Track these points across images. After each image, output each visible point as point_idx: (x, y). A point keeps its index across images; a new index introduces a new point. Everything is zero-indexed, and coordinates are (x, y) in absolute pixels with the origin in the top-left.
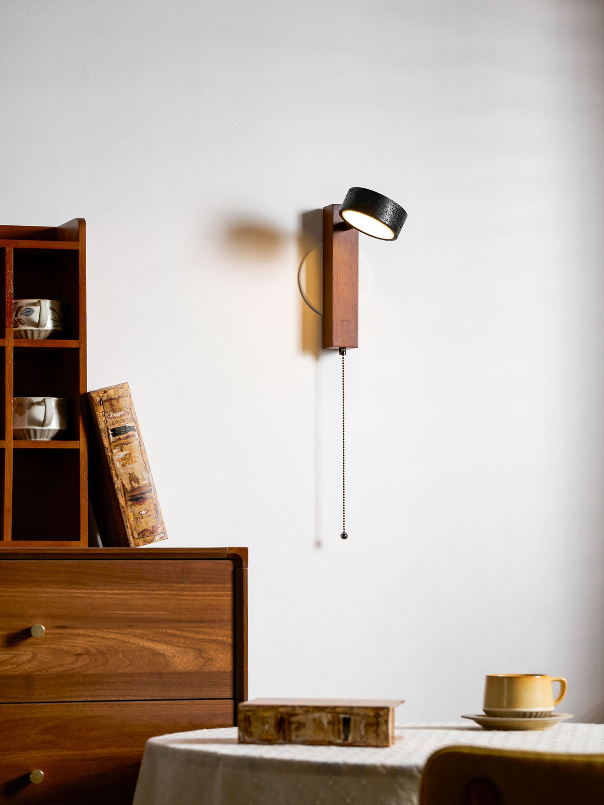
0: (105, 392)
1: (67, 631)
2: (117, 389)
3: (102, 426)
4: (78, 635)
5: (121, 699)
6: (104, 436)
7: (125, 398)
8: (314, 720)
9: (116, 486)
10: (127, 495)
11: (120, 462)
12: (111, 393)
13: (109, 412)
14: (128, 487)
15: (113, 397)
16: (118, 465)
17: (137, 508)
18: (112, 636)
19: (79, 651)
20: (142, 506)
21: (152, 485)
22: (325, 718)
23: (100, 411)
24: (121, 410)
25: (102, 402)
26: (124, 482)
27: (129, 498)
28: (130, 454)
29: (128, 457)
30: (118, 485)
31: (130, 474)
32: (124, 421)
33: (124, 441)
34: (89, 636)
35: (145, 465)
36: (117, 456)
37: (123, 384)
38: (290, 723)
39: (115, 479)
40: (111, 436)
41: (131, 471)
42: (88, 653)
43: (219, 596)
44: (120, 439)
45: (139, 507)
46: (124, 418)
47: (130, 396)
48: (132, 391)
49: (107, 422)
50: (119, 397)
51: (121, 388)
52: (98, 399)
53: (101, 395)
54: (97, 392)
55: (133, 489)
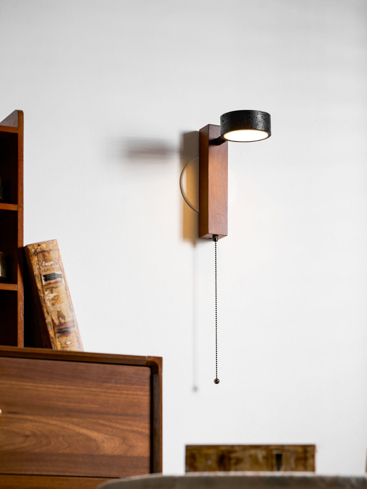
0: (39, 245)
1: (17, 416)
2: (48, 243)
3: (36, 272)
4: (27, 420)
5: (61, 474)
6: (37, 280)
7: (55, 251)
8: (251, 456)
9: (47, 321)
10: (56, 328)
11: (50, 302)
12: (44, 246)
13: (42, 262)
14: (57, 322)
15: (45, 249)
16: (49, 304)
17: (63, 339)
18: (54, 422)
19: (28, 433)
20: (68, 338)
21: (75, 322)
22: (260, 454)
23: (34, 260)
24: (51, 260)
25: (36, 253)
26: (53, 318)
27: (57, 331)
28: (58, 296)
29: (56, 298)
30: (48, 320)
31: (58, 312)
32: (53, 269)
33: (54, 285)
34: (35, 421)
35: (69, 305)
36: (48, 296)
37: (53, 241)
38: (230, 459)
39: (46, 315)
40: (43, 281)
41: (59, 310)
42: (34, 435)
43: (139, 395)
44: (50, 283)
45: (65, 338)
46: (53, 267)
47: (58, 250)
48: (60, 247)
49: (40, 269)
50: (50, 250)
51: (52, 243)
52: (33, 250)
53: (36, 248)
54: (33, 245)
55: (61, 324)
